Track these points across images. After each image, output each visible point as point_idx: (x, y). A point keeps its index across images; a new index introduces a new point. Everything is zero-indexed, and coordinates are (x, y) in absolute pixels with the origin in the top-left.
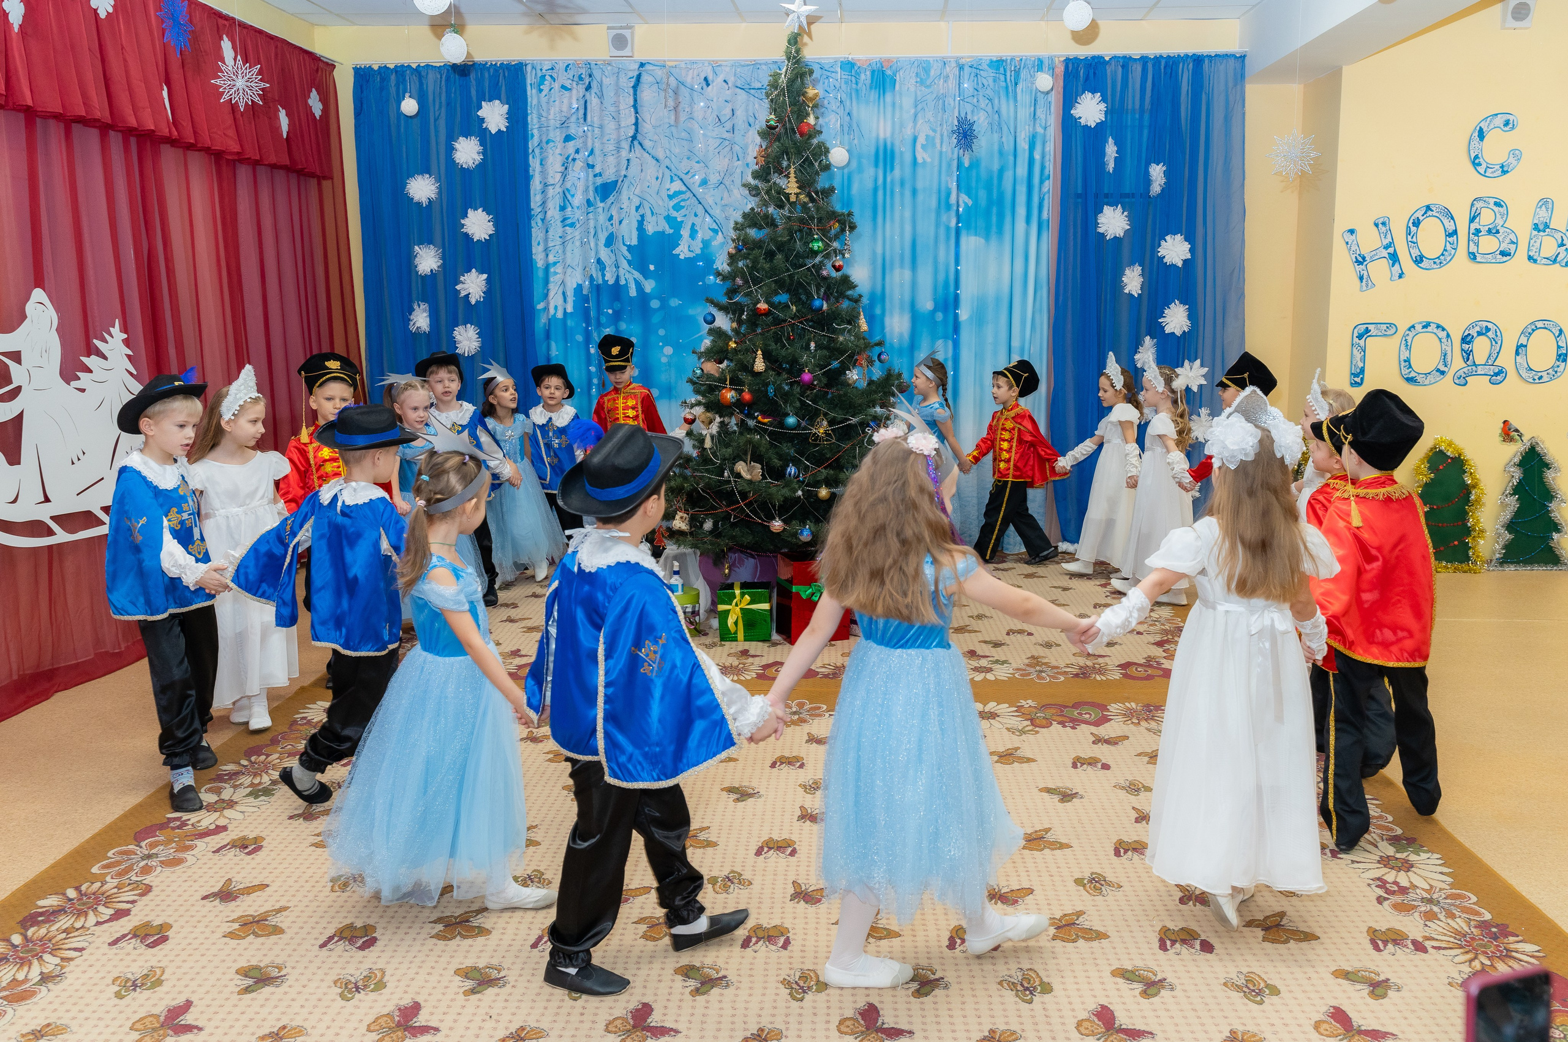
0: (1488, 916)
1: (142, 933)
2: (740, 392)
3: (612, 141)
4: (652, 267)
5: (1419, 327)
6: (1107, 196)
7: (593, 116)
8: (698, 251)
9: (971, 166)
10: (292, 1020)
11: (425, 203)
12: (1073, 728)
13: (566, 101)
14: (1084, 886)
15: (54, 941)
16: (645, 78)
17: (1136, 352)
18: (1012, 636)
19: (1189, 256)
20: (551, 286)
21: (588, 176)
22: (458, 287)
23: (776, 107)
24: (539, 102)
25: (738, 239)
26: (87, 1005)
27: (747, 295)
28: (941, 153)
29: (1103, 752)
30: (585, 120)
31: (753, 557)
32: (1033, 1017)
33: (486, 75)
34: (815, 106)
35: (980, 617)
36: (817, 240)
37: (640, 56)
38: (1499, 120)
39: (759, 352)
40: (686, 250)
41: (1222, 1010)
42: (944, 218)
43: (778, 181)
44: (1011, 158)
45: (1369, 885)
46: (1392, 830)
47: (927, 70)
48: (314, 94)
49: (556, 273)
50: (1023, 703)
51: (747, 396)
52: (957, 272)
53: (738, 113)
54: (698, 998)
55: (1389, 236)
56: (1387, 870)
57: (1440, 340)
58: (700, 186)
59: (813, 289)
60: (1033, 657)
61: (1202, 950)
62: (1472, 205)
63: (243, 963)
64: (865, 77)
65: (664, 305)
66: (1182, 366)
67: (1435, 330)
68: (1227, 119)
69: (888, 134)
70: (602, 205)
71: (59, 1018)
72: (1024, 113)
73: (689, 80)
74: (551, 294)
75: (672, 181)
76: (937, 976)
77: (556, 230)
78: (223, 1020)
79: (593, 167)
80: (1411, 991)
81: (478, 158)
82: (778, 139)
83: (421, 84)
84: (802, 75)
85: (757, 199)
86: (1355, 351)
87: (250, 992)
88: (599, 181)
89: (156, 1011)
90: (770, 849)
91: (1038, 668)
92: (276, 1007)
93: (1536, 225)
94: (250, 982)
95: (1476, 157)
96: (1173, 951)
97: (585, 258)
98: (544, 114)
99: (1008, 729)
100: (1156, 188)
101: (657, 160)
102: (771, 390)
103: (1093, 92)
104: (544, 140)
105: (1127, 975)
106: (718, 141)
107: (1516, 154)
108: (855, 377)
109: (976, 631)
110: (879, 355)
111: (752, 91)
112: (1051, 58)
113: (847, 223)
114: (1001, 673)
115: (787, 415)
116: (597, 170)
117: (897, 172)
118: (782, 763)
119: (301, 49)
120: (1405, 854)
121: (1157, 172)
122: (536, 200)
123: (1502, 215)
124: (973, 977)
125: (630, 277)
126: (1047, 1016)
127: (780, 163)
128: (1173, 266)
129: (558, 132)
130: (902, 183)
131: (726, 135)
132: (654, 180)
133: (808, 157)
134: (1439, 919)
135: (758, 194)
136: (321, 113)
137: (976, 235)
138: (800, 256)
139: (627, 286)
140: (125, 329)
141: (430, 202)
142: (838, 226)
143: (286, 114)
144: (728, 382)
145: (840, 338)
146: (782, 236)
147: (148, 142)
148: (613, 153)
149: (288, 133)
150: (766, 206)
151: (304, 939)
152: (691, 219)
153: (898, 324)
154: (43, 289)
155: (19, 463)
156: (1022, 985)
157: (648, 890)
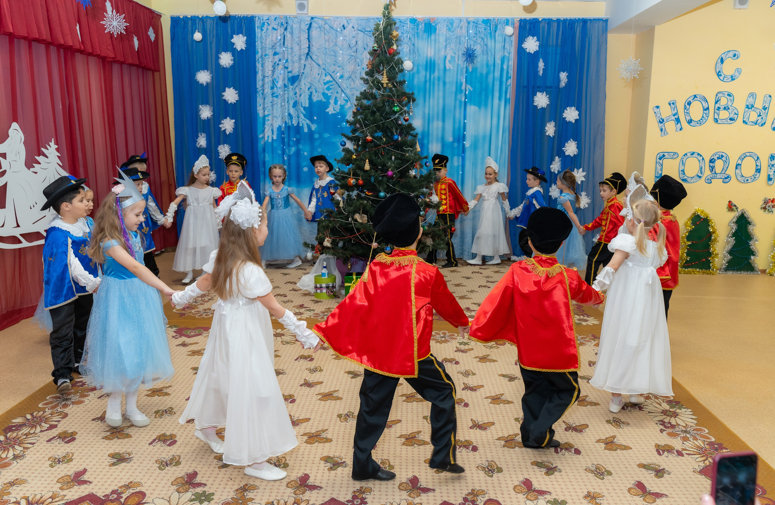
0: (713, 440)
1: (63, 436)
2: (357, 180)
3: (297, 56)
4: (315, 118)
5: (689, 155)
6: (538, 87)
7: (288, 43)
8: (338, 111)
9: (472, 71)
10: (135, 479)
11: (205, 84)
13: (274, 35)
14: (519, 422)
15: (20, 439)
16: (314, 25)
17: (551, 164)
19: (578, 118)
20: (266, 126)
21: (285, 72)
22: (220, 126)
23: (378, 40)
24: (261, 35)
25: (358, 105)
26: (36, 470)
27: (362, 132)
28: (458, 64)
30: (284, 44)
31: (362, 260)
32: (493, 483)
33: (236, 22)
34: (397, 40)
36: (396, 106)
37: (311, 14)
38: (731, 54)
39: (367, 160)
40: (332, 110)
41: (584, 482)
42: (459, 97)
43: (378, 77)
44: (492, 68)
45: (656, 424)
47: (452, 24)
48: (151, 29)
49: (268, 120)
51: (361, 182)
52: (465, 123)
53: (359, 43)
54: (331, 472)
55: (676, 110)
56: (665, 417)
57: (699, 161)
58: (340, 78)
59: (394, 130)
61: (575, 453)
62: (717, 95)
63: (111, 451)
64: (422, 26)
65: (321, 137)
66: (574, 170)
67: (697, 156)
68: (598, 51)
69: (432, 55)
70: (291, 87)
71: (22, 476)
72: (499, 46)
73: (335, 26)
74: (266, 130)
75: (326, 76)
77: (269, 99)
78: (102, 478)
79: (287, 68)
80: (675, 474)
81: (231, 63)
82: (378, 56)
83: (204, 25)
84: (391, 25)
85: (367, 85)
86: (658, 166)
87: (115, 465)
88: (290, 75)
89: (69, 473)
92: (127, 472)
93: (747, 105)
94: (115, 460)
95: (719, 72)
96: (561, 453)
97: (283, 113)
98: (264, 41)
100: (563, 84)
101: (319, 65)
102: (372, 179)
103: (533, 36)
104: (264, 54)
105: (539, 464)
106: (349, 57)
107: (739, 71)
108: (414, 174)
109: (470, 298)
110: (426, 163)
111: (366, 32)
112: (513, 19)
113: (411, 98)
115: (380, 191)
116: (290, 69)
117: (436, 74)
119: (145, 7)
120: (675, 409)
121: (563, 76)
122: (259, 84)
123: (731, 100)
125: (304, 122)
126: (499, 483)
127: (379, 68)
128: (570, 122)
129: (270, 51)
130: (439, 79)
131: (353, 54)
132: (317, 75)
133: (393, 65)
134: (690, 441)
135: (368, 83)
136: (154, 39)
137: (474, 105)
138: (388, 114)
139: (303, 126)
140: (57, 143)
141: (207, 84)
142: (406, 100)
143: (138, 39)
144: (352, 175)
145: (407, 155)
146: (379, 103)
147: (69, 51)
148: (297, 61)
149: (138, 49)
150: (372, 89)
151: (141, 440)
152: (335, 95)
153: (435, 148)
154: (17, 123)
155: (5, 208)
156: (488, 468)
157: (308, 420)
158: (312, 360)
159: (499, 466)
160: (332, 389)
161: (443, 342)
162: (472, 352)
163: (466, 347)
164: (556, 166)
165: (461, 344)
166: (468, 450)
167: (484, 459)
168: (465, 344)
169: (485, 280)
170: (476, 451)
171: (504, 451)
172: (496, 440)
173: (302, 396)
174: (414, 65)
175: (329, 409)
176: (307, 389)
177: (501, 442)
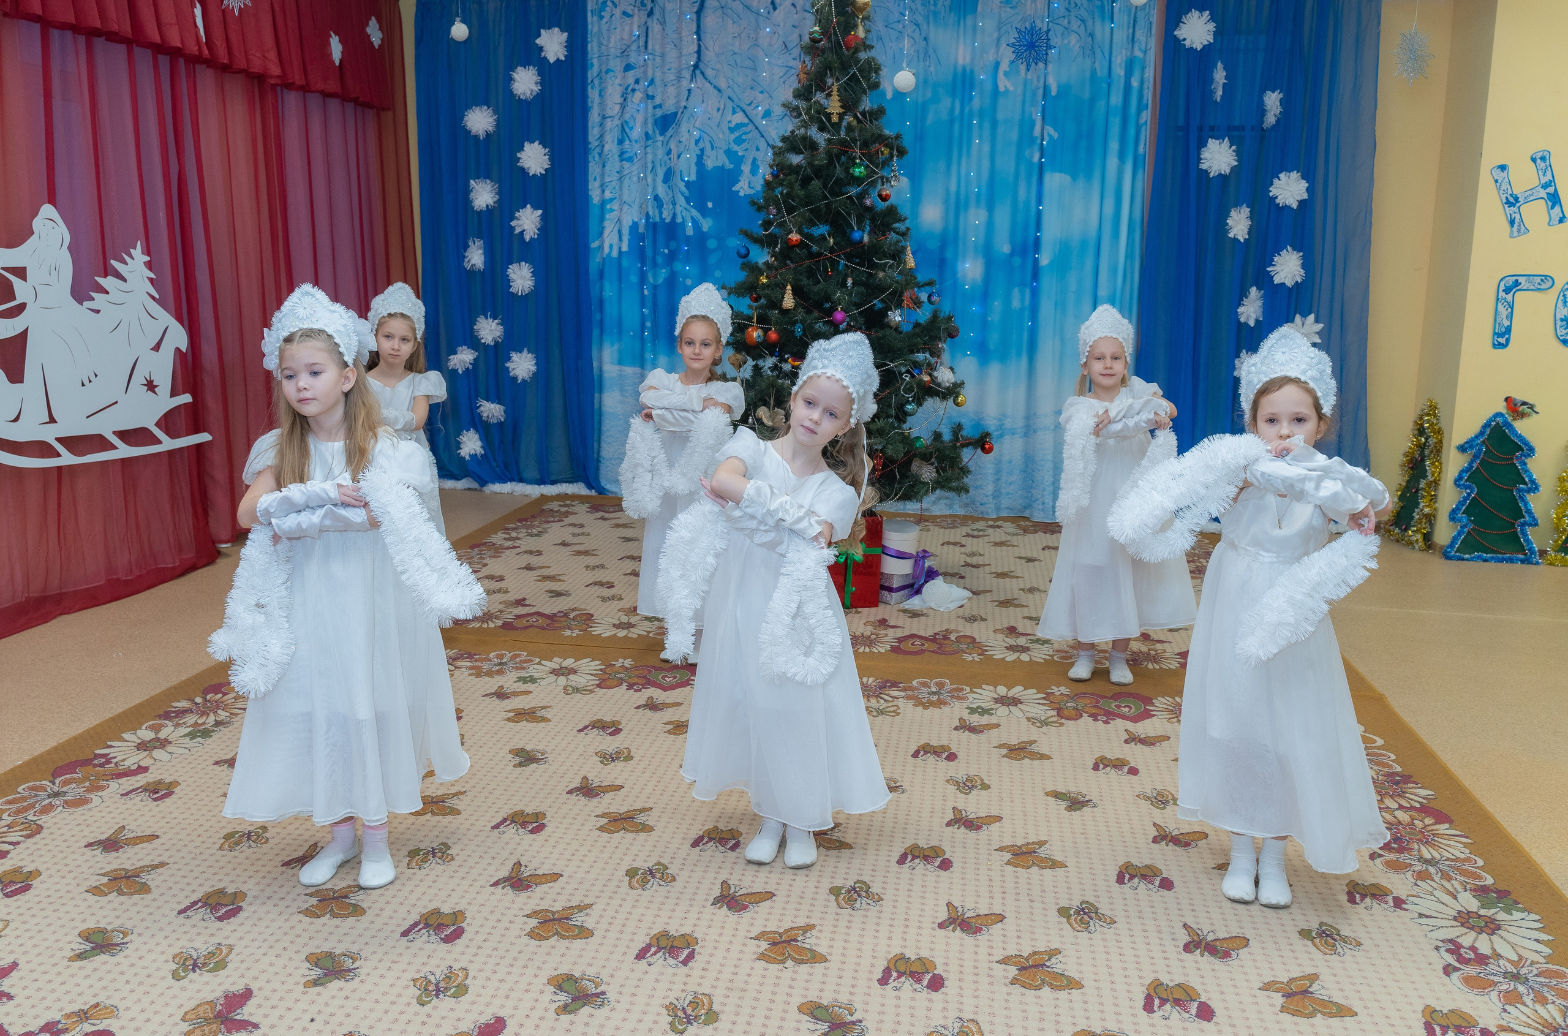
2: (766, 331)
3: (673, 71)
4: (710, 205)
6: (1212, 128)
7: (654, 44)
9: (1058, 95)
10: (109, 996)
11: (482, 135)
12: (1106, 722)
13: (627, 28)
14: (1068, 917)
16: (710, 3)
17: (1239, 305)
19: (1305, 196)
20: (606, 224)
21: (647, 108)
22: (513, 223)
23: (822, 18)
24: (600, 29)
25: (775, 164)
27: (780, 225)
28: (1025, 83)
29: (1135, 754)
30: (646, 47)
33: (546, 1)
34: (866, 17)
35: (1032, 590)
36: (860, 165)
39: (789, 287)
40: (746, 187)
42: (1027, 153)
44: (1105, 85)
45: (1439, 948)
46: (1479, 877)
48: (373, 22)
49: (612, 210)
50: (1055, 689)
51: (773, 336)
52: (1039, 214)
54: (562, 1017)
55: (1549, 173)
56: (1464, 929)
58: (763, 117)
59: (853, 221)
61: (1197, 1015)
65: (720, 245)
66: (1293, 321)
69: (968, 61)
70: (661, 138)
72: (1121, 35)
73: (754, 4)
74: (606, 232)
75: (734, 112)
76: (854, 1019)
77: (614, 164)
79: (653, 97)
81: (536, 89)
82: (822, 53)
85: (796, 120)
86: (1501, 306)
87: (82, 959)
88: (659, 113)
90: (710, 839)
92: (100, 979)
94: (88, 946)
96: (1161, 1013)
97: (643, 195)
98: (605, 42)
100: (1270, 119)
101: (719, 90)
102: (798, 330)
103: (1201, 10)
104: (604, 70)
106: (784, 70)
108: (898, 318)
110: (930, 296)
113: (894, 147)
114: (1039, 654)
116: (658, 101)
117: (976, 103)
120: (1493, 911)
121: (1272, 100)
122: (593, 133)
124: (899, 1023)
125: (687, 215)
127: (825, 83)
128: (1287, 207)
129: (618, 62)
130: (981, 114)
131: (792, 63)
132: (715, 111)
133: (855, 72)
134: (1524, 1004)
135: (800, 115)
136: (380, 43)
137: (1061, 172)
138: (840, 183)
139: (683, 224)
140: (147, 251)
141: (488, 135)
142: (886, 151)
143: (340, 41)
144: (755, 320)
145: (881, 275)
146: (821, 160)
147: (181, 61)
148: (673, 82)
149: (341, 61)
150: (806, 128)
151: (166, 902)
152: (753, 154)
153: (970, 269)
154: (55, 206)
155: (22, 381)
157: (555, 877)
158: (618, 731)
160: (638, 806)
161: (932, 704)
162: (994, 731)
163: (985, 720)
164: (1251, 310)
165: (973, 711)
166: (917, 986)
167: (952, 1014)
168: (984, 712)
170: (936, 990)
171: (1009, 993)
172: (997, 962)
173: (564, 818)
174: (923, 81)
175: (613, 853)
176: (581, 801)
177: (1008, 967)
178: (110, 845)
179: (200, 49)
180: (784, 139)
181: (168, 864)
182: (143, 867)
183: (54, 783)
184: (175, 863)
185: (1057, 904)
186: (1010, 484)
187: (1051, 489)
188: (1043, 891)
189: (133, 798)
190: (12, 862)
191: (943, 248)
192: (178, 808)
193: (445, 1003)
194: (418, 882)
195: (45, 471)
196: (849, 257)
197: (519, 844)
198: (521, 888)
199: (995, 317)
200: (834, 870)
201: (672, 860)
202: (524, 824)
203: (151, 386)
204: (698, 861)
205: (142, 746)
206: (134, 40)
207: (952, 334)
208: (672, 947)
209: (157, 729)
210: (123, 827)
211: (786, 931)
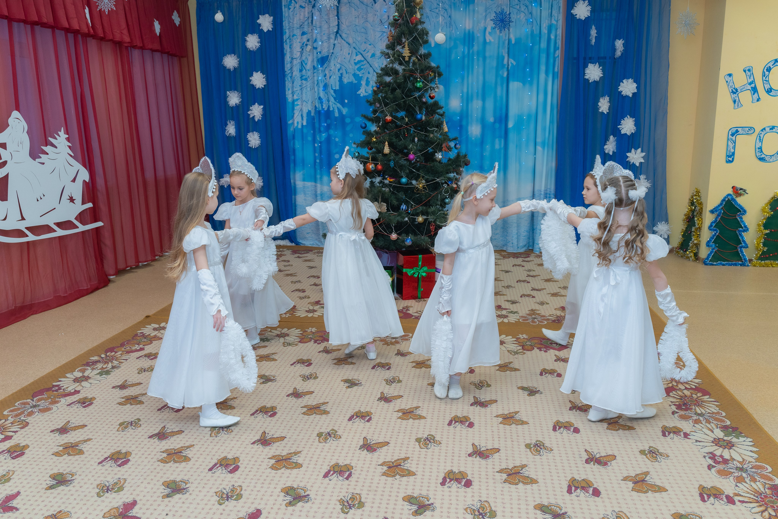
2: (376, 165)
3: (326, 35)
5: (768, 129)
6: (590, 58)
7: (316, 21)
9: (516, 43)
11: (232, 69)
12: (545, 351)
13: (302, 14)
14: (530, 449)
16: (343, 0)
17: (605, 145)
18: (523, 298)
19: (636, 91)
20: (295, 111)
21: (314, 53)
22: (249, 113)
23: (399, 9)
24: (289, 15)
25: (378, 82)
27: (381, 112)
28: (499, 36)
29: (560, 367)
30: (312, 23)
31: (386, 253)
33: (262, 1)
34: (420, 8)
35: (508, 287)
36: (420, 81)
39: (387, 143)
40: (364, 92)
42: (501, 72)
43: (399, 49)
44: (538, 38)
45: (705, 457)
46: (724, 421)
48: (175, 13)
49: (298, 105)
50: (520, 336)
51: (380, 167)
52: (507, 101)
54: (289, 508)
55: (752, 77)
56: (717, 447)
58: (371, 57)
59: (417, 109)
60: (532, 310)
61: (593, 494)
65: (352, 121)
66: (630, 152)
68: (660, 13)
69: (471, 27)
70: (321, 69)
72: (545, 13)
73: (365, 1)
74: (295, 116)
75: (357, 55)
76: (429, 503)
77: (298, 82)
79: (316, 48)
81: (258, 45)
82: (399, 26)
85: (388, 60)
86: (729, 143)
88: (320, 56)
90: (357, 417)
91: (533, 316)
96: (575, 494)
97: (313, 97)
98: (291, 21)
99: (508, 351)
100: (618, 53)
101: (349, 44)
102: (392, 164)
105: (544, 509)
108: (440, 157)
109: (504, 295)
110: (455, 145)
113: (436, 72)
114: (512, 318)
115: (402, 177)
116: (319, 50)
117: (475, 48)
118: (379, 366)
120: (730, 438)
121: (619, 44)
122: (287, 66)
124: (451, 504)
125: (335, 106)
127: (400, 40)
128: (627, 96)
129: (298, 31)
130: (478, 53)
132: (347, 55)
133: (416, 36)
134: (746, 482)
135: (389, 57)
136: (179, 23)
137: (517, 81)
138: (410, 90)
139: (333, 111)
140: (67, 132)
141: (235, 68)
142: (432, 74)
143: (159, 24)
144: (370, 159)
145: (432, 136)
146: (400, 79)
147: (80, 36)
148: (326, 41)
149: (160, 33)
150: (393, 64)
151: (92, 458)
152: (367, 75)
153: (475, 130)
154: (19, 112)
155: (7, 200)
156: (479, 511)
157: (283, 438)
159: (493, 509)
164: (610, 147)
166: (459, 485)
167: (476, 499)
169: (526, 273)
170: (469, 487)
171: (503, 487)
172: (497, 472)
173: (286, 409)
174: (449, 38)
175: (310, 425)
176: (293, 400)
177: (503, 474)
178: (63, 430)
179: (89, 30)
180: (382, 69)
181: (92, 439)
182: (80, 441)
183: (33, 401)
184: (96, 439)
185: (525, 442)
186: (496, 234)
187: (516, 236)
188: (518, 436)
189: (73, 407)
190: (14, 441)
191: (461, 120)
192: (95, 411)
193: (231, 504)
194: (216, 444)
195: (21, 243)
196: (415, 127)
197: (264, 423)
198: (266, 445)
199: (487, 153)
200: (417, 430)
201: (339, 428)
202: (266, 413)
203: (72, 200)
204: (352, 428)
205: (76, 380)
206: (55, 26)
207: (467, 164)
208: (341, 471)
209: (83, 371)
210: (69, 421)
211: (396, 461)
